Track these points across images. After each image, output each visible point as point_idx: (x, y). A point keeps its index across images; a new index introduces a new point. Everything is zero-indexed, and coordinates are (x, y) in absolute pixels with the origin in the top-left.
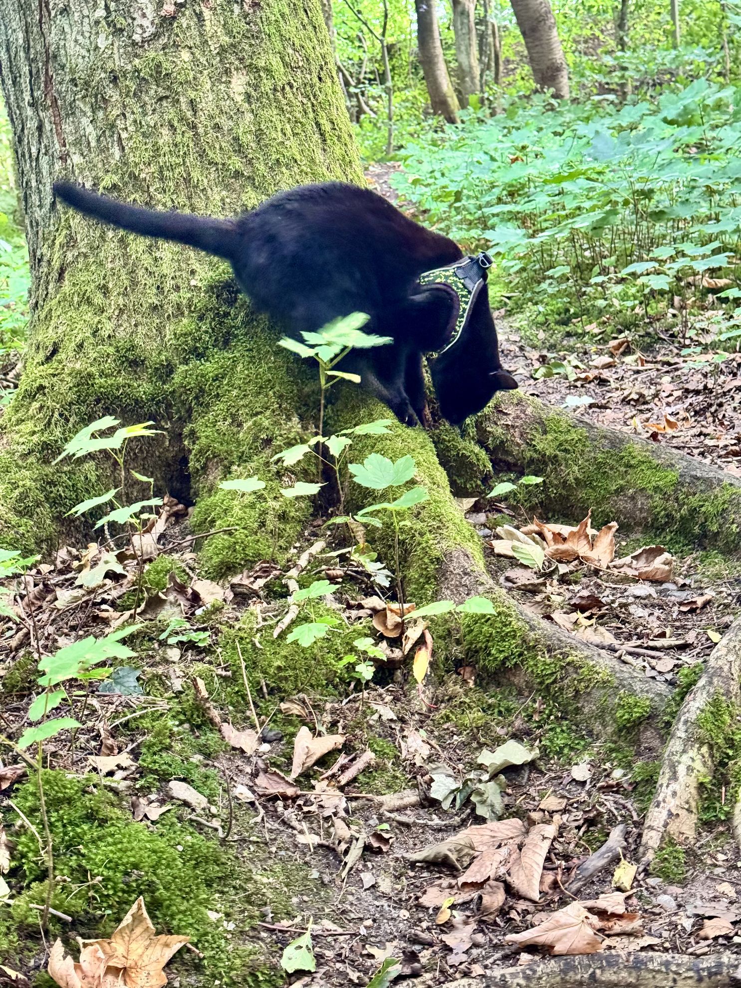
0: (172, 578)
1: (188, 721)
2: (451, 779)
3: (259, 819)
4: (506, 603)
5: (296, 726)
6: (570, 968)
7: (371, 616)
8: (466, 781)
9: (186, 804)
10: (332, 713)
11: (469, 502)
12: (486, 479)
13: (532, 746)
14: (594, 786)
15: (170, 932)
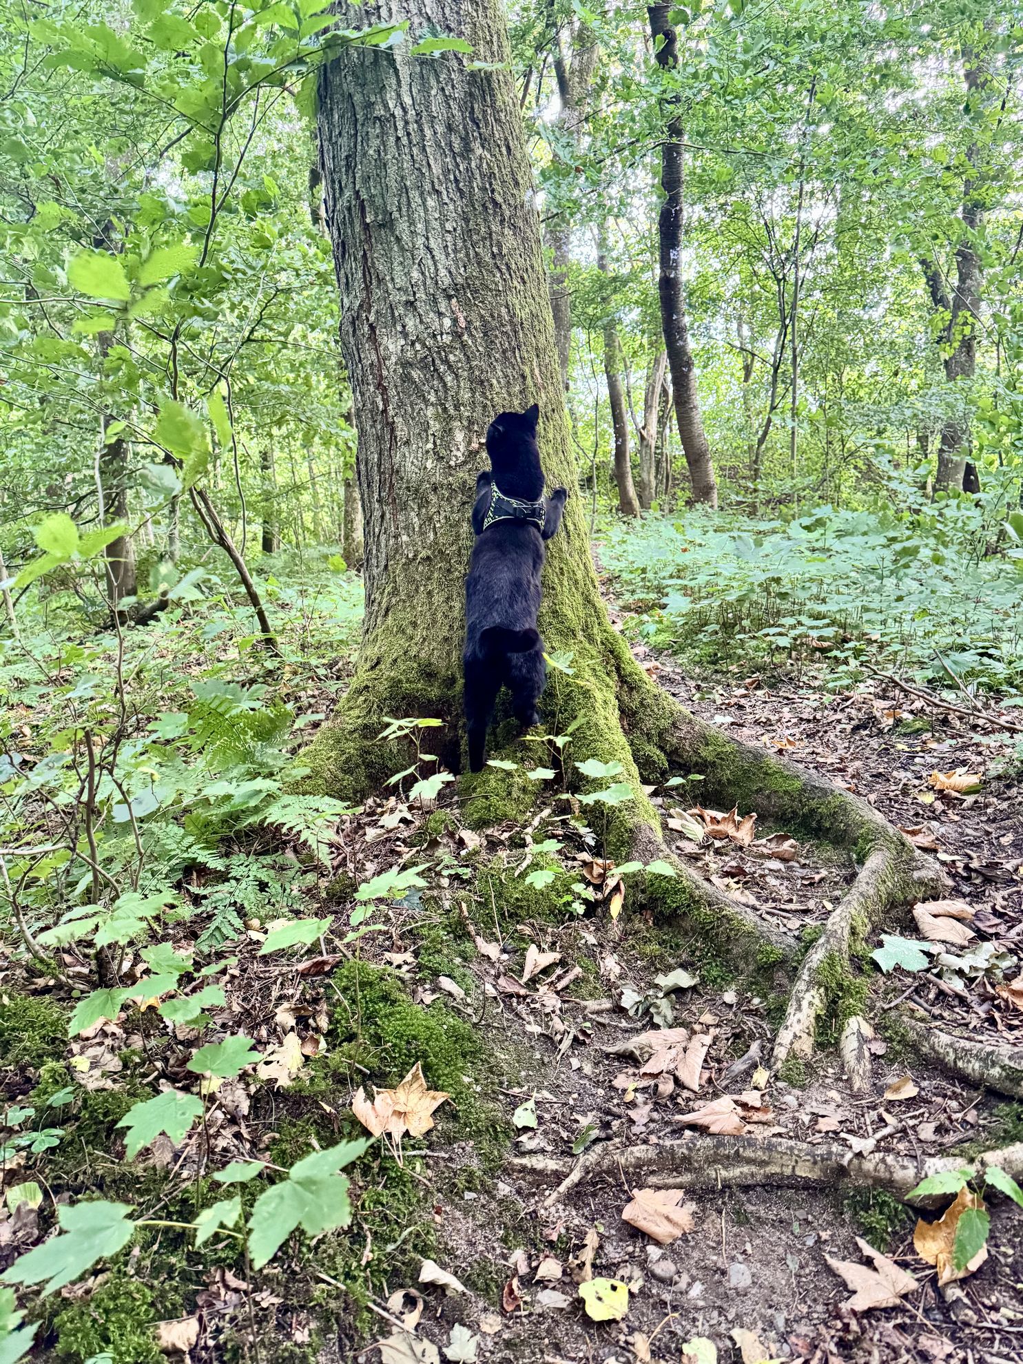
0: (446, 827)
1: (452, 932)
2: (636, 994)
3: (499, 1010)
4: (679, 867)
5: (527, 943)
6: (720, 1145)
7: (582, 866)
8: (647, 996)
9: (450, 994)
10: (552, 936)
11: (651, 788)
12: (663, 773)
13: (694, 974)
14: (739, 1009)
15: (436, 1089)
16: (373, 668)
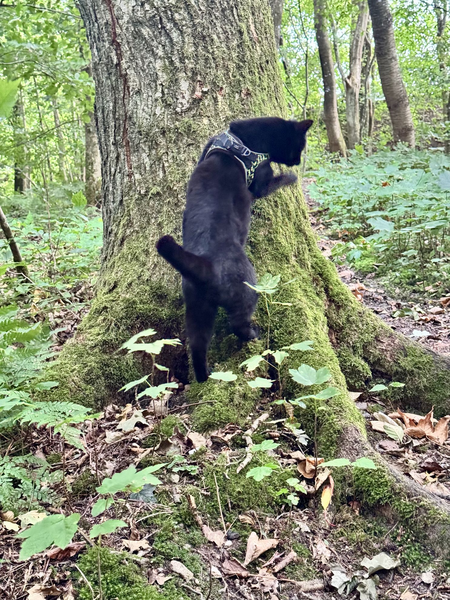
0: (176, 430)
1: (183, 522)
2: (344, 575)
3: (224, 590)
4: (382, 463)
5: (248, 531)
7: (296, 463)
8: (354, 577)
9: (181, 576)
10: (270, 525)
11: (357, 395)
12: (367, 381)
13: (396, 557)
14: (436, 587)
16: (110, 291)
